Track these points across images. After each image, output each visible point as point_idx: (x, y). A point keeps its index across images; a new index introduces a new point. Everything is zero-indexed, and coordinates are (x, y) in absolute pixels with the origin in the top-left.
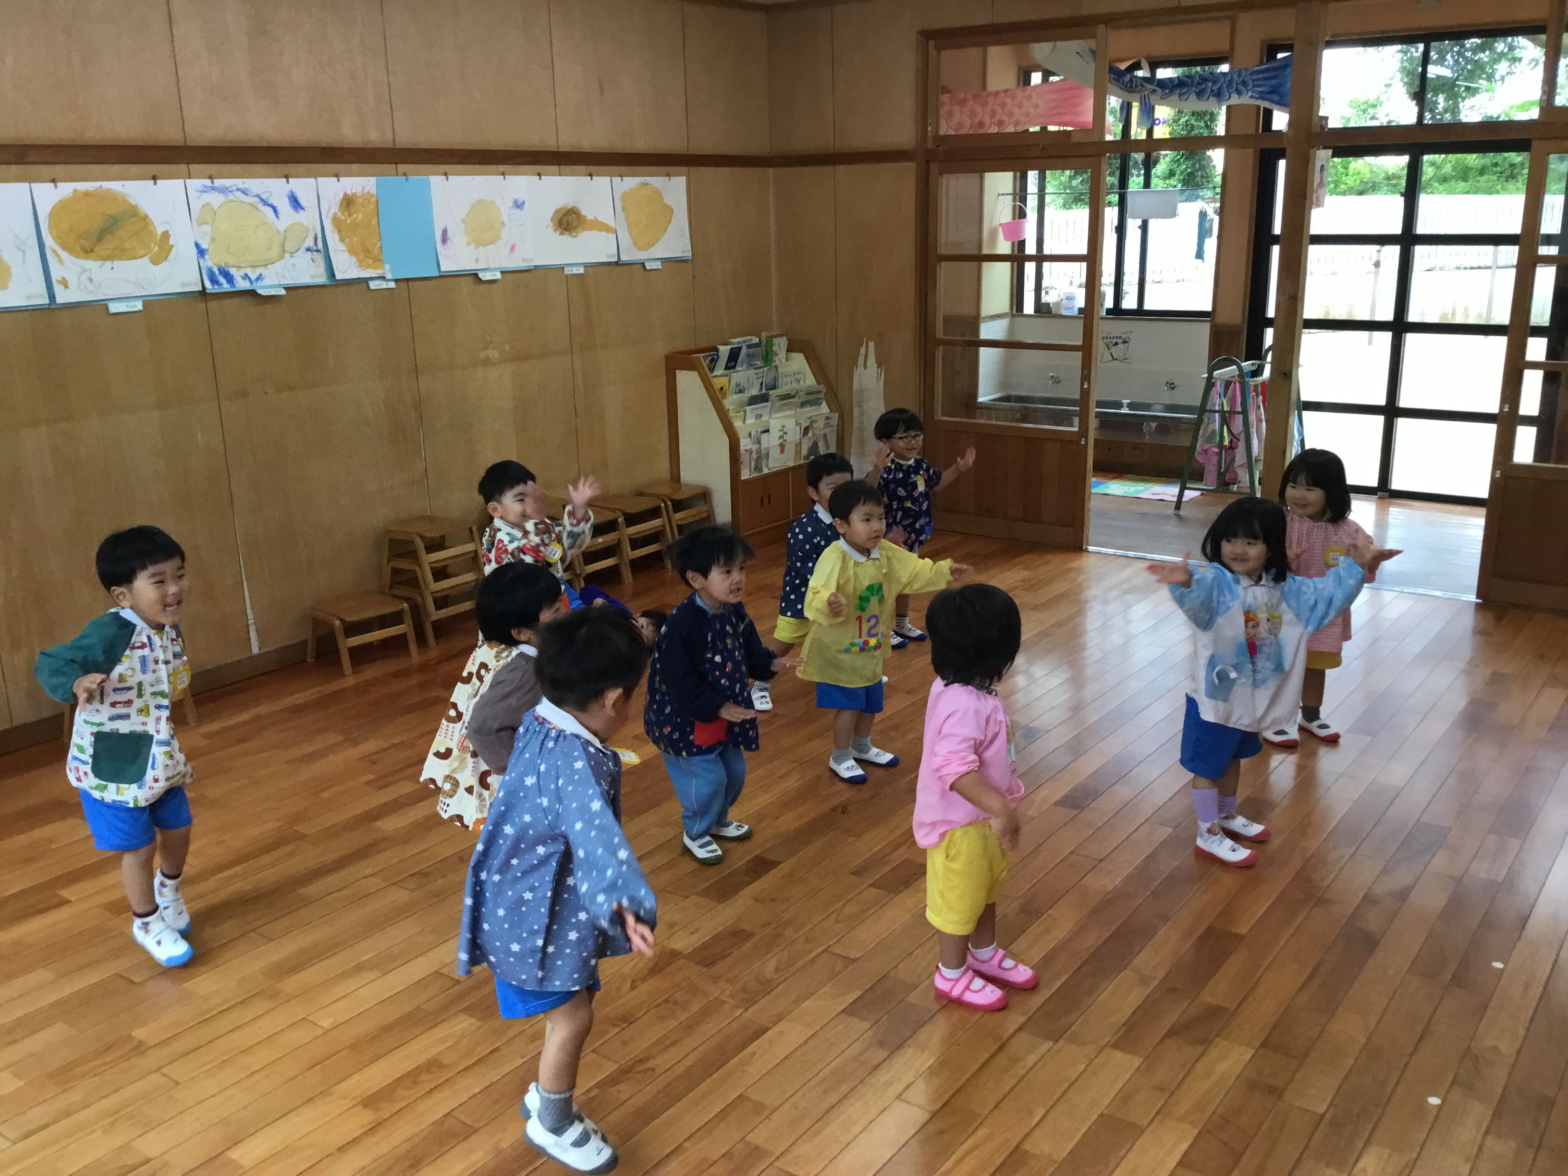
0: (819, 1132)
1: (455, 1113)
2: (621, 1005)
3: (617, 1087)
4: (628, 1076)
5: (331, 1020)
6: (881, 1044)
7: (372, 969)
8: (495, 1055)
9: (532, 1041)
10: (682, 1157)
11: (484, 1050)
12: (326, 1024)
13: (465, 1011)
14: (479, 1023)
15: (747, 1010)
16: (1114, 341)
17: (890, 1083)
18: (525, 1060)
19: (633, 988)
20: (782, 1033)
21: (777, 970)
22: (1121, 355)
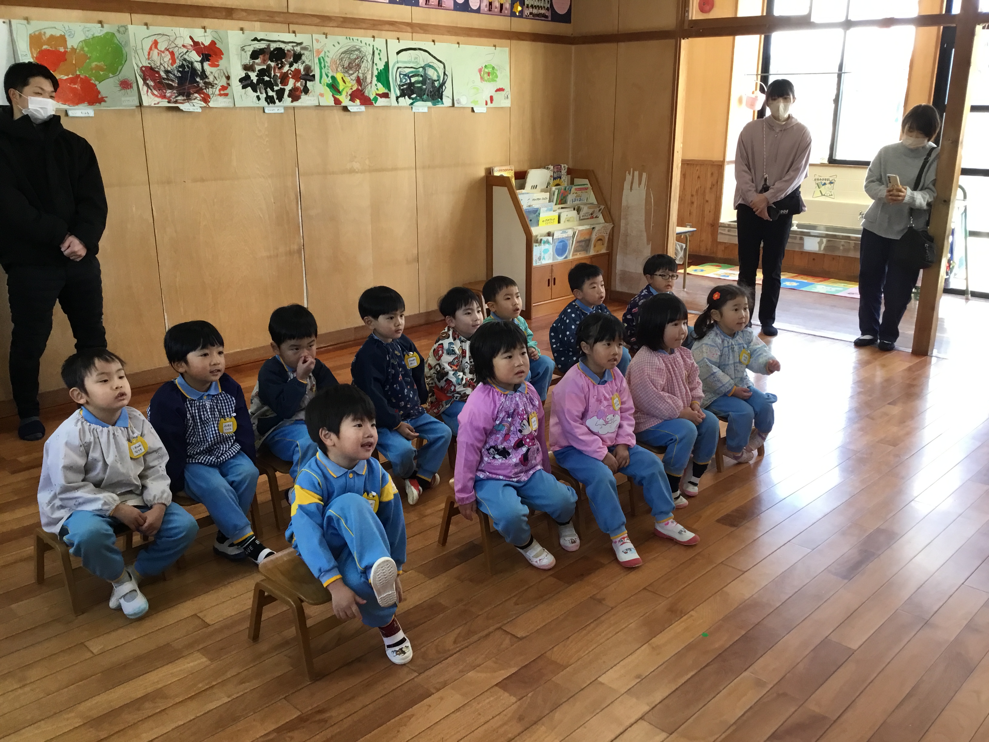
4: (305, 724)
5: (101, 647)
8: (208, 692)
11: (201, 687)
12: (97, 649)
13: (202, 649)
14: (209, 663)
16: (823, 182)
20: (442, 699)
22: (828, 192)
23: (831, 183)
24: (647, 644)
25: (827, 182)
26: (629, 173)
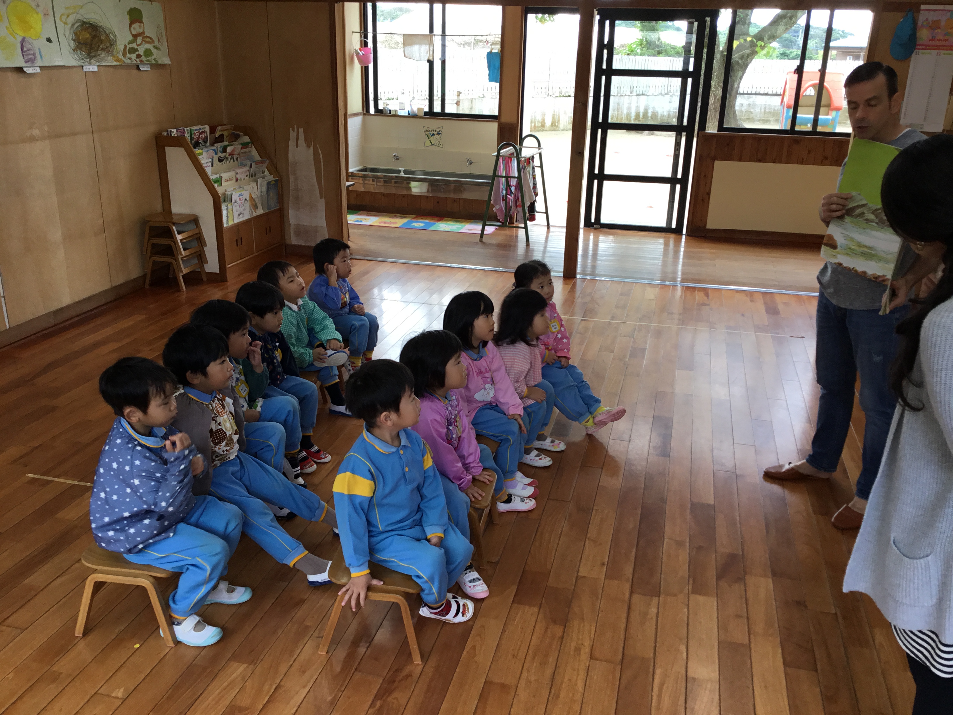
0: (557, 696)
3: (392, 697)
6: (554, 622)
7: (131, 639)
8: (280, 691)
9: (304, 672)
11: (269, 689)
12: (120, 694)
13: (232, 657)
14: (252, 666)
16: (432, 133)
17: (578, 650)
18: (307, 689)
20: (483, 627)
22: (437, 142)
23: (439, 134)
24: (587, 539)
25: (435, 133)
26: (293, 130)
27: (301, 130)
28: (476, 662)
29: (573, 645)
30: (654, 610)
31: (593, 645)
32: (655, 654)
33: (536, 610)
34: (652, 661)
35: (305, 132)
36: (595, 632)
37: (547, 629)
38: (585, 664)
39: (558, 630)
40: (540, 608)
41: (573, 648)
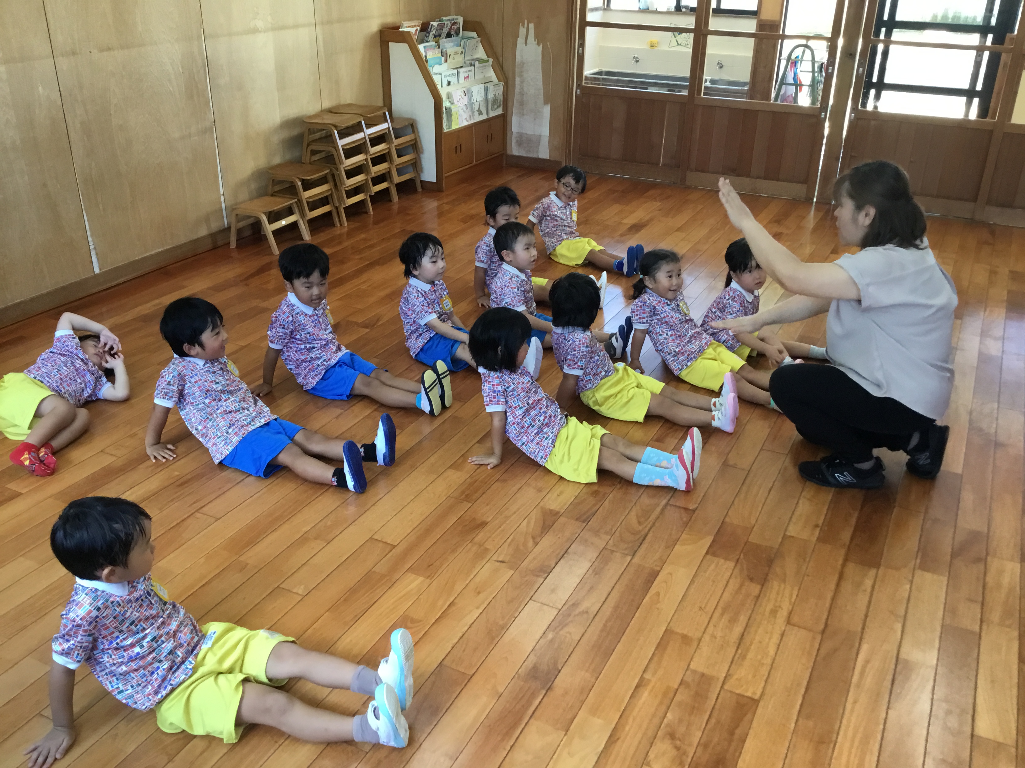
0: (744, 657)
1: (445, 663)
2: (534, 559)
3: (566, 629)
4: (570, 619)
5: (302, 587)
6: (751, 580)
7: (316, 538)
8: (453, 608)
9: (479, 593)
10: (649, 687)
11: (443, 605)
12: (301, 590)
13: (410, 569)
14: (428, 581)
15: (633, 555)
17: (774, 612)
19: (536, 544)
20: (671, 574)
21: (640, 523)
22: (684, 42)
26: (523, 26)
27: (532, 26)
28: (658, 609)
29: (770, 607)
30: (868, 583)
31: (792, 610)
32: (863, 629)
33: (731, 564)
34: (860, 635)
35: (536, 28)
36: (797, 596)
37: (742, 585)
38: (780, 628)
39: (755, 589)
40: (736, 564)
41: (768, 609)
